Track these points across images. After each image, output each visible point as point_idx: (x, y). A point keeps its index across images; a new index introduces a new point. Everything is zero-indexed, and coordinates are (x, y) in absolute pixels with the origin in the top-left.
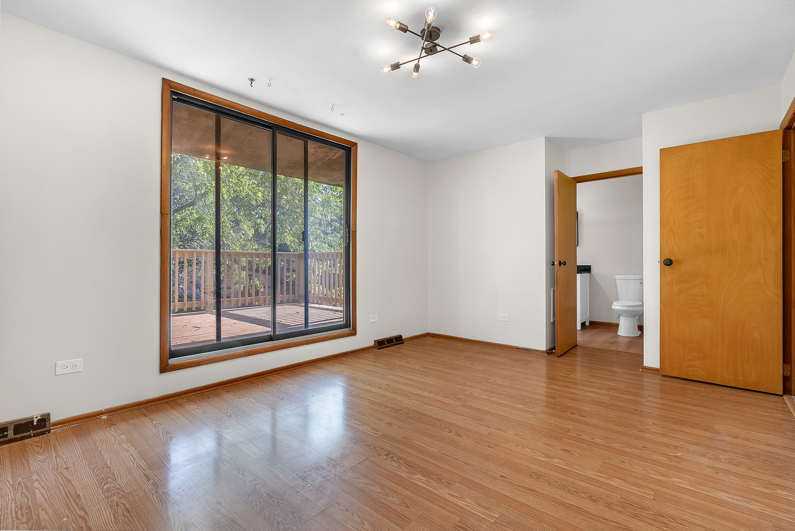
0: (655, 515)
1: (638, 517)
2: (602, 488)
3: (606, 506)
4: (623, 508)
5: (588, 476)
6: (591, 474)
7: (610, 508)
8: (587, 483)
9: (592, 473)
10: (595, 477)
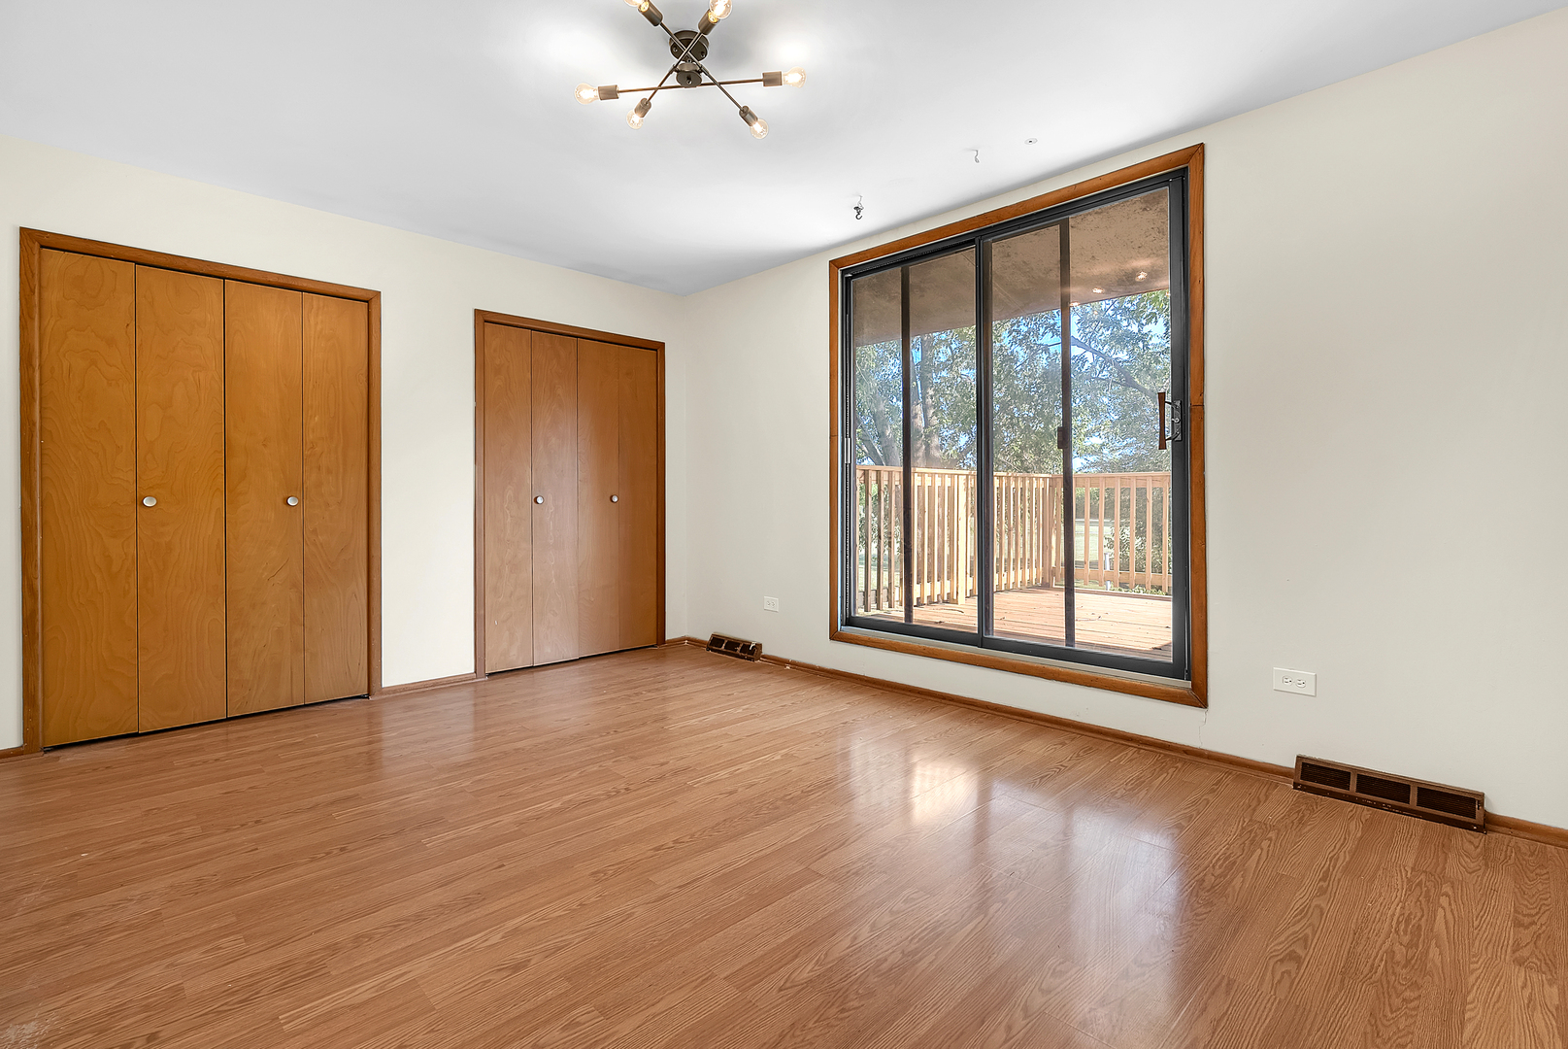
0: (257, 993)
1: (280, 969)
2: (372, 962)
3: (337, 944)
4: (311, 962)
5: (416, 961)
6: (418, 968)
7: (328, 947)
8: (402, 949)
9: (418, 972)
10: (404, 969)
